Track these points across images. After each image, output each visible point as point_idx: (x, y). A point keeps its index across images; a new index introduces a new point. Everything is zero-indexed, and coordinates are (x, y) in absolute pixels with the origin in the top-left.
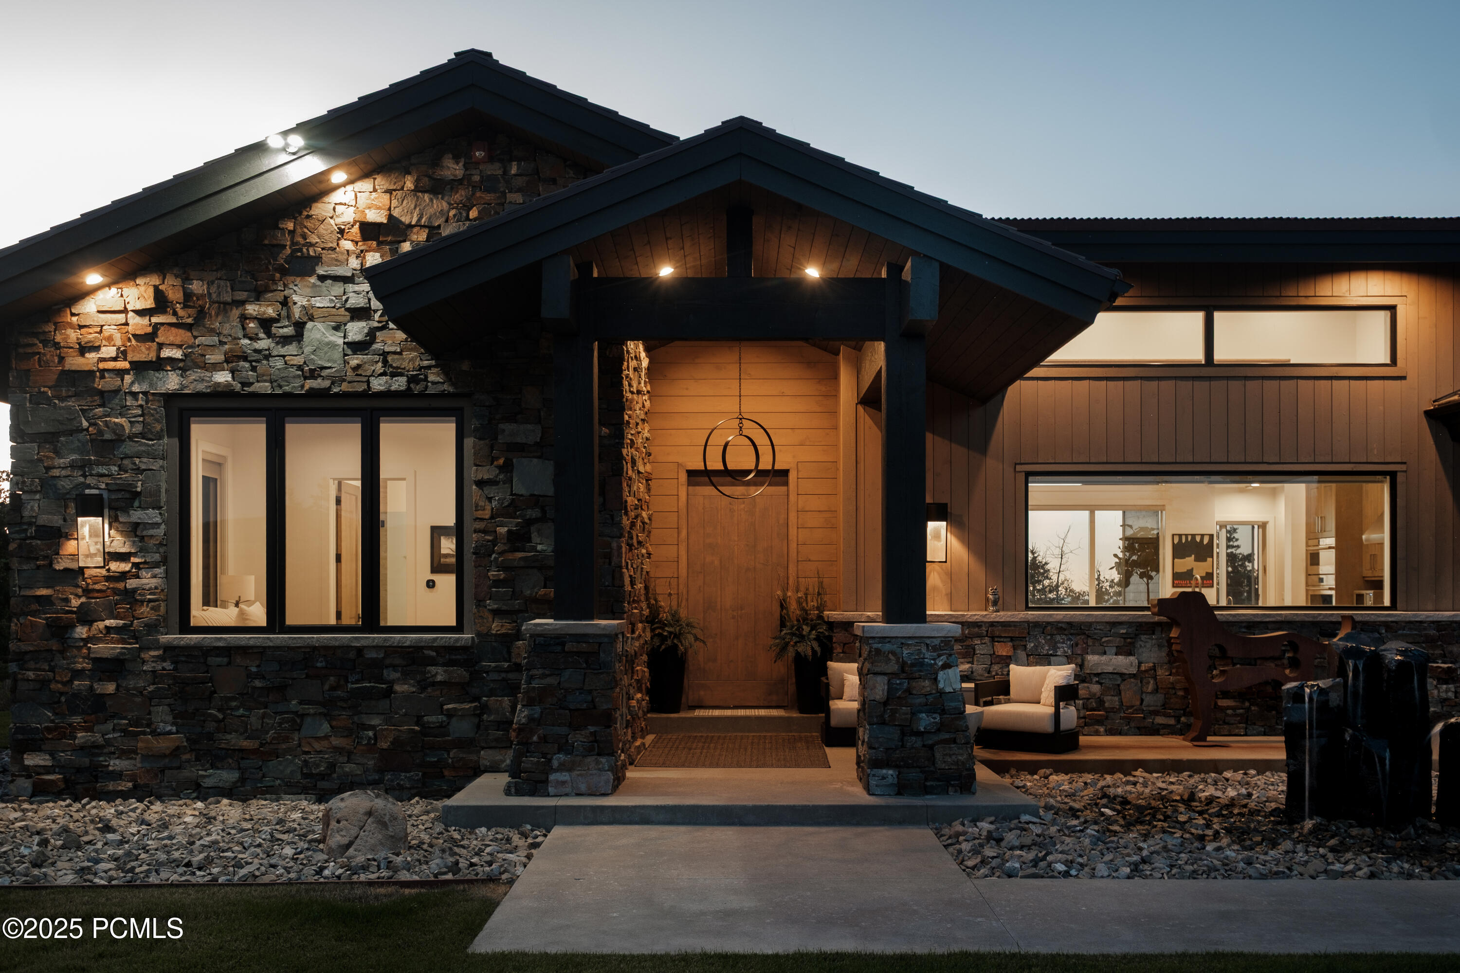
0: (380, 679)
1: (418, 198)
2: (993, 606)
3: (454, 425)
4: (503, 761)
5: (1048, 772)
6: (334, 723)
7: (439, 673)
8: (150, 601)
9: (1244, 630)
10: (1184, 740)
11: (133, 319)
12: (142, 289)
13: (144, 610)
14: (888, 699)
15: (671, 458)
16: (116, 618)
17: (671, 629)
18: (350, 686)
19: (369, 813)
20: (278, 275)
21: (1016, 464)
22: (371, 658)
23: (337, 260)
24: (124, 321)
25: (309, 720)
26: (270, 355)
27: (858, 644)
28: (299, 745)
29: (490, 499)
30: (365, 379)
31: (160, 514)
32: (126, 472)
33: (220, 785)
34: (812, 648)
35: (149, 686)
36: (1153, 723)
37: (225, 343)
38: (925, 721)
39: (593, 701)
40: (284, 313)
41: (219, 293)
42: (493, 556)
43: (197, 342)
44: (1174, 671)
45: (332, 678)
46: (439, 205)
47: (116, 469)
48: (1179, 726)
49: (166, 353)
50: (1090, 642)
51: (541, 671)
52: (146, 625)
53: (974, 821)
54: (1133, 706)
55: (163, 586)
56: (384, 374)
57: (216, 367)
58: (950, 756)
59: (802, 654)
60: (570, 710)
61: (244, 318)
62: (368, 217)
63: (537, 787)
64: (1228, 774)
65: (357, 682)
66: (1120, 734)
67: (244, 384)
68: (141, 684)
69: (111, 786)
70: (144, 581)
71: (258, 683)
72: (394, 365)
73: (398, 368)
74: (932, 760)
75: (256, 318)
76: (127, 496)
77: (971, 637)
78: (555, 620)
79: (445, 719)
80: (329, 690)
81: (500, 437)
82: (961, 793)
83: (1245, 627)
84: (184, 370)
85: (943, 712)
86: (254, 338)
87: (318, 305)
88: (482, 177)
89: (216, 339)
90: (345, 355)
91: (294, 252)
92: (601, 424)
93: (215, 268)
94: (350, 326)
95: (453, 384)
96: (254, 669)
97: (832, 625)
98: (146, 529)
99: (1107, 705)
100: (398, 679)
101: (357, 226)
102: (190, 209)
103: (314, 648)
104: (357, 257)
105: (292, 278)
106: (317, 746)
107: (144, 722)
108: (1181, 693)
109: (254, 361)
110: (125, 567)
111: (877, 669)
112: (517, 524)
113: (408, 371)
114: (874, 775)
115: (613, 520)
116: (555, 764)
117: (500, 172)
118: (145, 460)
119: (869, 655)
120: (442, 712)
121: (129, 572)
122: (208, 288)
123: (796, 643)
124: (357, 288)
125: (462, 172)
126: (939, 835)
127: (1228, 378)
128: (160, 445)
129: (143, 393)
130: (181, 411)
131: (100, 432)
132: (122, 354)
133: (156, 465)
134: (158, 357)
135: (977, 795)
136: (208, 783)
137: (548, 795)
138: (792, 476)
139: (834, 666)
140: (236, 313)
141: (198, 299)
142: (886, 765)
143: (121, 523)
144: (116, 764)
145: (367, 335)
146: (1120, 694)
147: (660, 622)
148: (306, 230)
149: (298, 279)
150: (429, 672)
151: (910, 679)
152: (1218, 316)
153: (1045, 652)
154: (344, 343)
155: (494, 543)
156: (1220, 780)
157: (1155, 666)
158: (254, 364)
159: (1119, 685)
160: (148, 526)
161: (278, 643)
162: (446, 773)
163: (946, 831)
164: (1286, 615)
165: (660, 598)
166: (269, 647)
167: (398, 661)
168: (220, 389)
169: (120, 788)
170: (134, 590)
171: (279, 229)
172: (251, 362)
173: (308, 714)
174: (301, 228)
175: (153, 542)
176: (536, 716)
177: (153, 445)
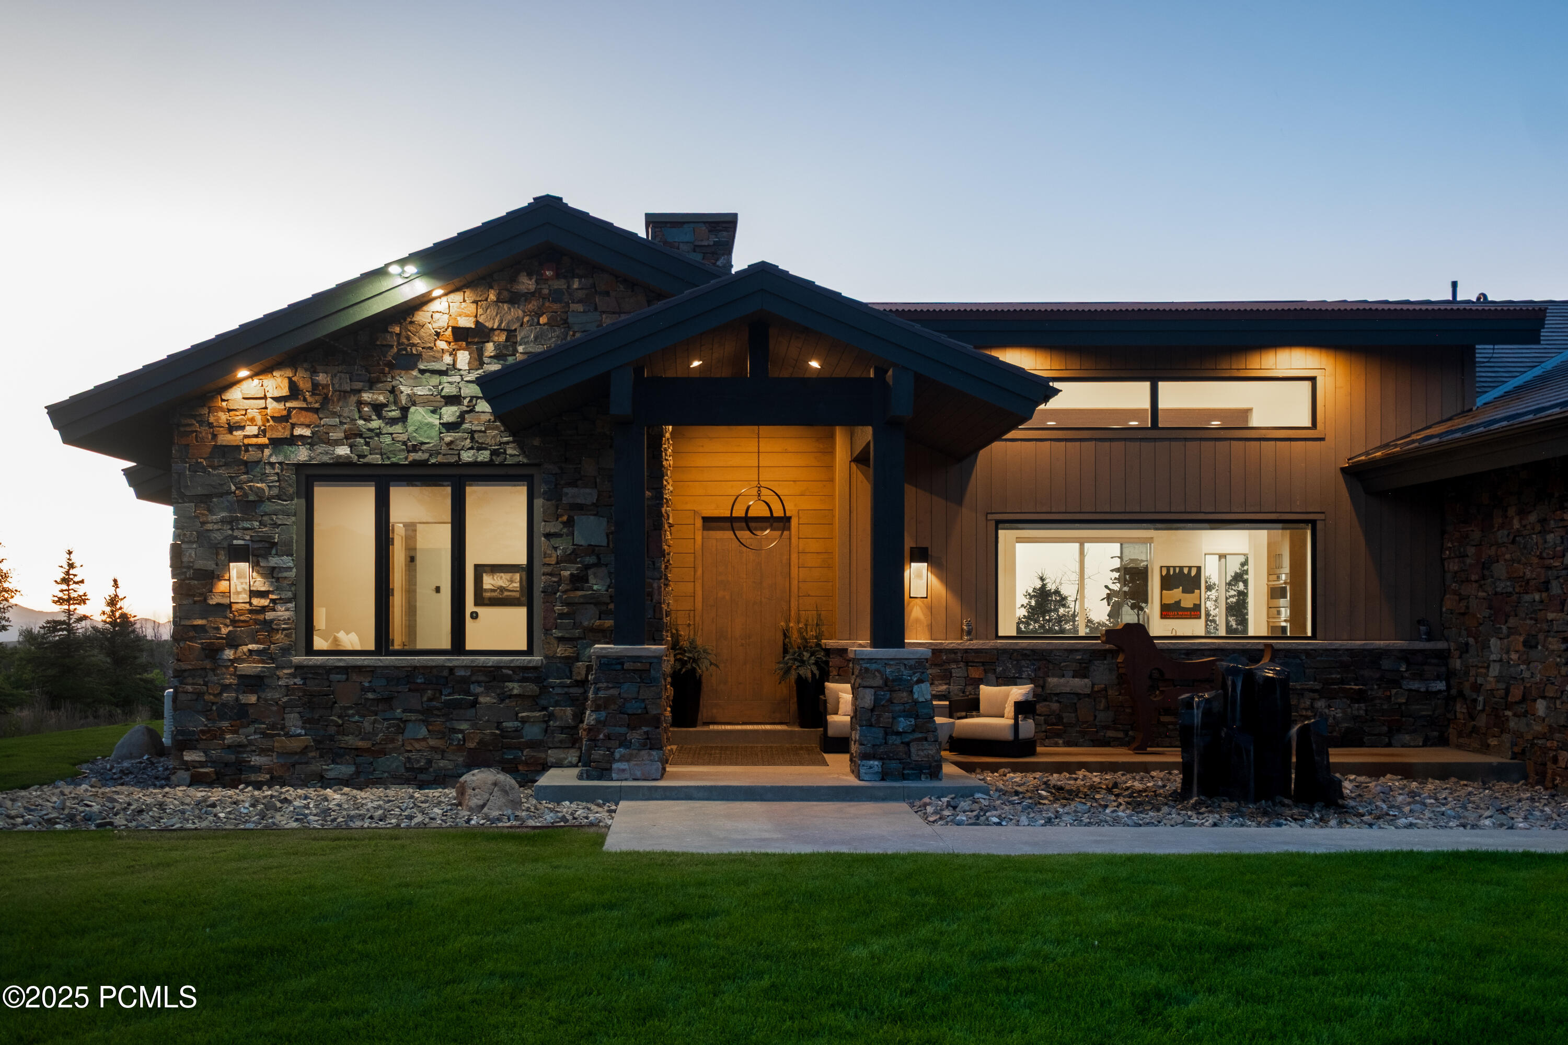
0: (468, 693)
1: (499, 307)
2: (967, 636)
3: (525, 488)
4: (566, 759)
5: (1006, 771)
6: (430, 728)
7: (515, 688)
8: (284, 629)
9: (1183, 656)
10: (1129, 750)
11: (271, 405)
12: (279, 380)
13: (279, 636)
14: (874, 706)
15: (688, 507)
16: (257, 643)
17: (691, 655)
18: (443, 697)
19: (495, 784)
20: (387, 369)
21: (987, 513)
22: (461, 676)
23: (434, 357)
24: (264, 406)
25: (410, 725)
26: (381, 433)
27: (851, 665)
28: (403, 745)
29: (555, 549)
30: (456, 452)
31: (293, 560)
32: (265, 526)
33: (340, 777)
34: (812, 672)
35: (283, 697)
36: (1105, 736)
37: (345, 423)
38: (903, 724)
39: (645, 708)
40: (392, 399)
41: (341, 384)
42: (558, 594)
43: (322, 423)
44: (1123, 691)
45: (429, 691)
46: (516, 312)
47: (258, 524)
48: (1127, 739)
49: (298, 431)
50: (1051, 667)
51: (605, 685)
52: (281, 649)
53: (939, 798)
54: (1087, 722)
55: (294, 618)
56: (472, 448)
57: (338, 443)
58: (923, 750)
59: (803, 676)
60: (628, 714)
61: (360, 403)
62: (459, 322)
63: (604, 772)
64: (1154, 773)
65: (449, 695)
66: (1076, 745)
67: (360, 456)
68: (277, 696)
69: (253, 777)
70: (279, 613)
71: (370, 696)
72: (480, 441)
73: (482, 443)
74: (909, 753)
75: (370, 404)
76: (267, 545)
77: (948, 662)
78: (614, 644)
79: (519, 724)
80: (427, 701)
81: (564, 499)
82: (931, 779)
83: (1184, 654)
84: (312, 445)
85: (917, 717)
86: (368, 420)
87: (419, 393)
88: (550, 290)
89: (337, 420)
90: (441, 433)
91: (399, 350)
92: (648, 489)
93: (337, 363)
94: (444, 410)
95: (527, 456)
96: (367, 684)
97: (828, 652)
98: (281, 572)
99: (1065, 721)
100: (482, 692)
101: (450, 329)
102: (324, 320)
103: (415, 668)
104: (450, 355)
105: (398, 371)
106: (417, 746)
107: (279, 726)
108: (1128, 710)
109: (368, 438)
110: (264, 602)
111: (865, 684)
112: (578, 569)
113: (491, 446)
114: (863, 765)
115: (654, 564)
116: (617, 756)
117: (565, 287)
118: (280, 517)
119: (859, 673)
120: (517, 719)
121: (268, 606)
122: (332, 380)
123: (798, 667)
124: (450, 379)
125: (534, 286)
126: (912, 806)
127: (1170, 439)
128: (292, 505)
129: (279, 463)
130: (308, 477)
131: (246, 495)
132: (263, 432)
133: (290, 520)
134: (292, 434)
135: (943, 780)
136: (330, 775)
137: (612, 780)
138: (794, 522)
139: (830, 686)
140: (353, 399)
141: (323, 388)
142: (873, 757)
143: (261, 567)
144: (256, 760)
145: (459, 417)
146: (1076, 711)
147: (681, 648)
148: (410, 333)
149: (403, 372)
150: (507, 687)
151: (892, 691)
152: (1162, 385)
153: (1012, 675)
154: (440, 423)
155: (559, 583)
156: (1146, 777)
157: (1106, 687)
158: (367, 440)
159: (1075, 704)
160: (282, 570)
161: (387, 663)
162: (520, 768)
163: (917, 803)
164: (1219, 644)
165: (680, 628)
166: (379, 667)
167: (482, 678)
168: (341, 461)
169: (260, 779)
170: (272, 621)
171: (389, 332)
172: (365, 438)
173: (410, 721)
174: (406, 332)
175: (286, 582)
176: (602, 719)
177: (287, 505)
